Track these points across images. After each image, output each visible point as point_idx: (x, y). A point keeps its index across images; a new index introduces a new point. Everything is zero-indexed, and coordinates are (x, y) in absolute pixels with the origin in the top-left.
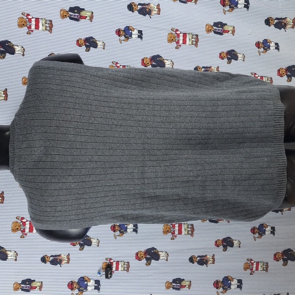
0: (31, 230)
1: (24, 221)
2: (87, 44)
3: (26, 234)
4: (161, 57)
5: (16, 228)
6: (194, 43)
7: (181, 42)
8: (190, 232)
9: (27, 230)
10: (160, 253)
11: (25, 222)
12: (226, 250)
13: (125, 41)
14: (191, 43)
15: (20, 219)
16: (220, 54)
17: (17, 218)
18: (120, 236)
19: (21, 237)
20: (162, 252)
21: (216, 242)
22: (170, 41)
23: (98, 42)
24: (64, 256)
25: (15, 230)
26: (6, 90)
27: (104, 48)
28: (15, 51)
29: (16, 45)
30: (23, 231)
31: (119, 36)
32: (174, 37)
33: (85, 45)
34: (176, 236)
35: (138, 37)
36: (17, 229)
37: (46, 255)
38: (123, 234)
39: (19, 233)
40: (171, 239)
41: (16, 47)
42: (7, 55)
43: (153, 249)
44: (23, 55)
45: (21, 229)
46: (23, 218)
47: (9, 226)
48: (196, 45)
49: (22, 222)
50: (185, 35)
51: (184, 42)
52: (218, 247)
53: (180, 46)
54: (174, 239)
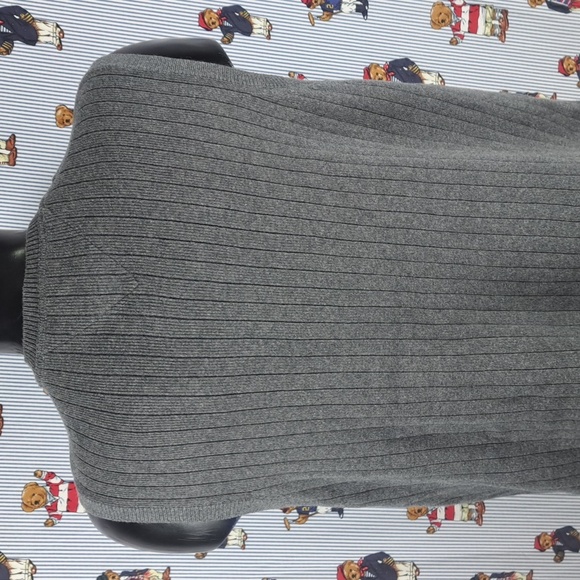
0: (72, 506)
1: (54, 481)
2: (227, 24)
3: (59, 517)
4: (413, 63)
5: (34, 499)
6: (497, 31)
7: (464, 27)
8: (474, 515)
9: (62, 506)
10: (399, 566)
11: (57, 485)
12: (561, 559)
13: (323, 19)
14: (488, 31)
15: (44, 476)
16: (562, 62)
17: (36, 474)
18: (299, 523)
19: (46, 524)
20: (403, 562)
21: (538, 538)
22: (438, 23)
23: (254, 20)
24: (155, 573)
25: (29, 505)
26: (13, 137)
27: (269, 37)
28: (37, 35)
29: (40, 20)
30: (53, 508)
31: (309, 6)
32: (448, 15)
33: (222, 27)
34: (439, 525)
35: (357, 10)
36: (37, 502)
37: (110, 571)
38: (306, 518)
39: (42, 514)
40: (428, 532)
41: (40, 25)
42: (18, 44)
43: (382, 555)
44: (60, 47)
45: (46, 502)
46: (51, 475)
47: (17, 494)
48: (502, 36)
49: (48, 484)
50: (474, 10)
51: (473, 28)
52: (542, 550)
53: (462, 37)
54: (434, 531)
